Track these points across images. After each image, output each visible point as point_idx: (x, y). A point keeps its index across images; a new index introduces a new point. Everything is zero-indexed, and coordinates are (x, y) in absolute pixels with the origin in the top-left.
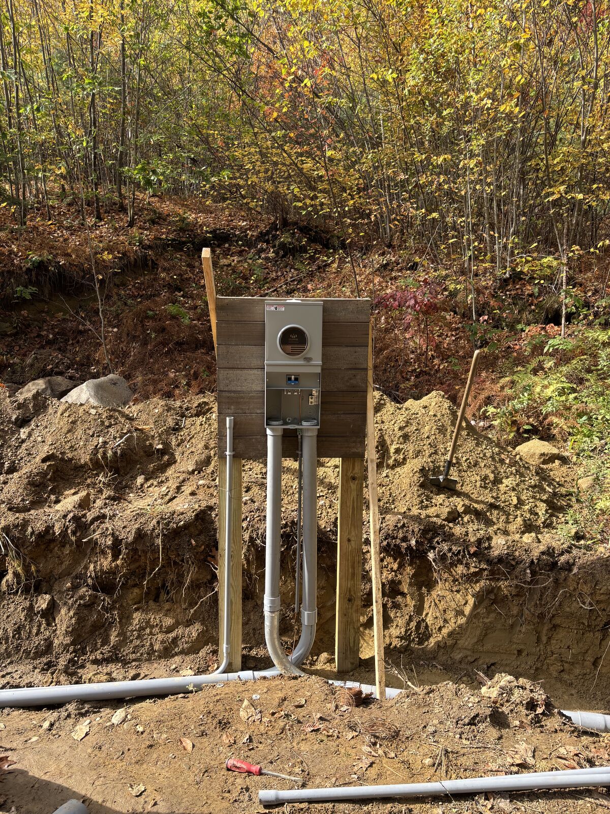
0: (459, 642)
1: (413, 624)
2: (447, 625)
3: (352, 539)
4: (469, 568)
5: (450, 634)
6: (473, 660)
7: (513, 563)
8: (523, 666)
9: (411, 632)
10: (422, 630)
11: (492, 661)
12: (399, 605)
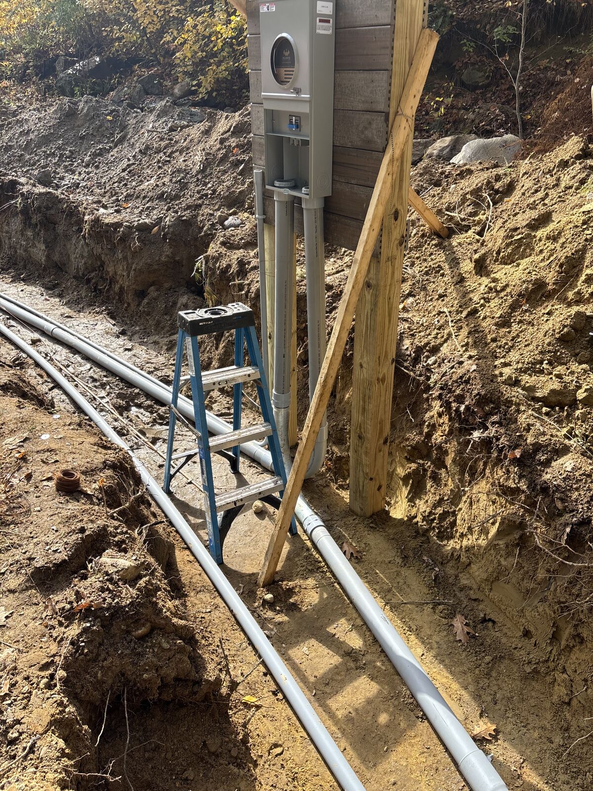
0: (472, 566)
1: (439, 510)
2: (470, 537)
3: (364, 365)
4: (508, 479)
5: (468, 549)
6: (474, 597)
7: (559, 505)
8: (522, 652)
9: (435, 519)
10: (445, 524)
11: (492, 616)
12: (440, 480)
